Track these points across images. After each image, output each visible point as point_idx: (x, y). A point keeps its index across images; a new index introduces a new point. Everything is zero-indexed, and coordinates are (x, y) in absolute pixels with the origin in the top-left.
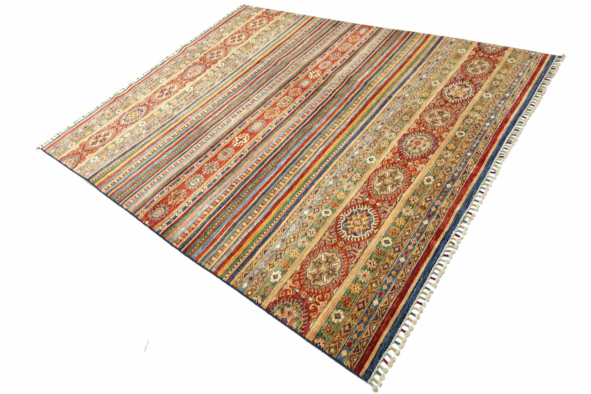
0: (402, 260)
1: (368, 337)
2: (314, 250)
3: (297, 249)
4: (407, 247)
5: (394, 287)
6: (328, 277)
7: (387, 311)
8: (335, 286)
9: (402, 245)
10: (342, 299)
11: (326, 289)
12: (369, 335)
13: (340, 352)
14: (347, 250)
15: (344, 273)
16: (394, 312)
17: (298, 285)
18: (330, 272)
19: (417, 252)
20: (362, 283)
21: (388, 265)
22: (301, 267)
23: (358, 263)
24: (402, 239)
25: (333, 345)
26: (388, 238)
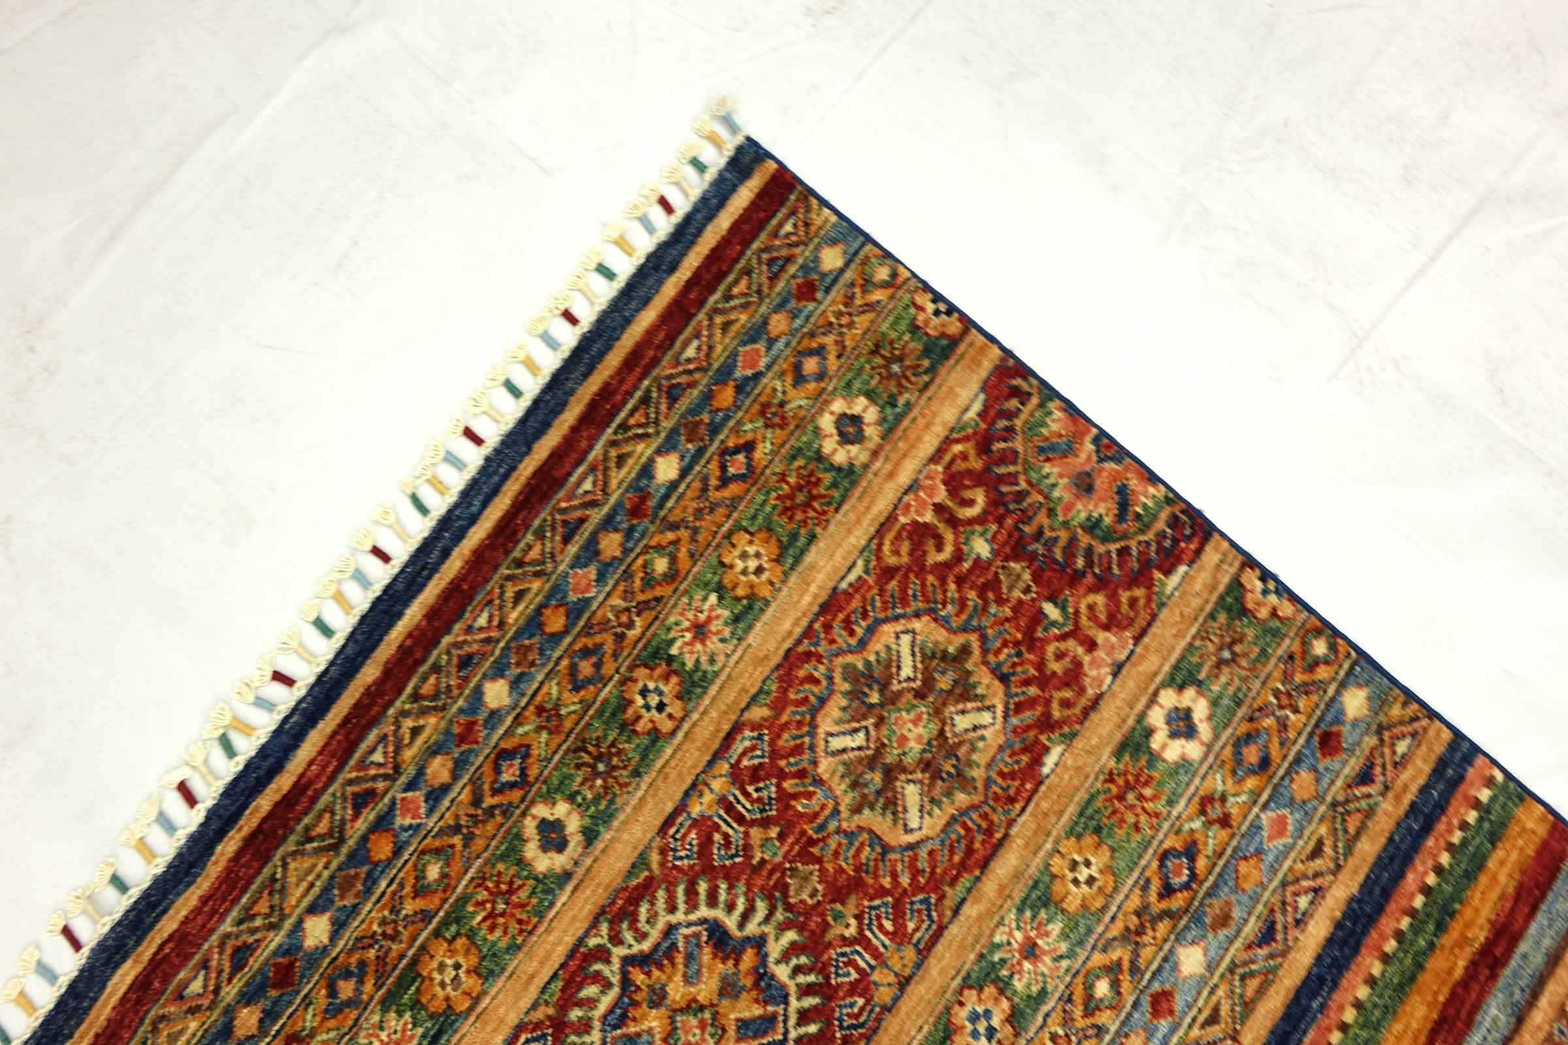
0: (497, 694)
1: (722, 312)
2: (965, 881)
3: (1072, 904)
4: (455, 777)
5: (567, 540)
6: (891, 663)
7: (623, 414)
8: (856, 603)
9: (476, 801)
10: (823, 519)
11: (903, 589)
12: (719, 320)
13: (847, 264)
14: (774, 832)
15: (802, 673)
16: (593, 406)
17: (1051, 649)
18: (874, 698)
19: (416, 731)
20: (720, 589)
21: (573, 670)
22: (1037, 761)
23: (726, 727)
24: (468, 839)
25: (878, 295)
26: (544, 862)
